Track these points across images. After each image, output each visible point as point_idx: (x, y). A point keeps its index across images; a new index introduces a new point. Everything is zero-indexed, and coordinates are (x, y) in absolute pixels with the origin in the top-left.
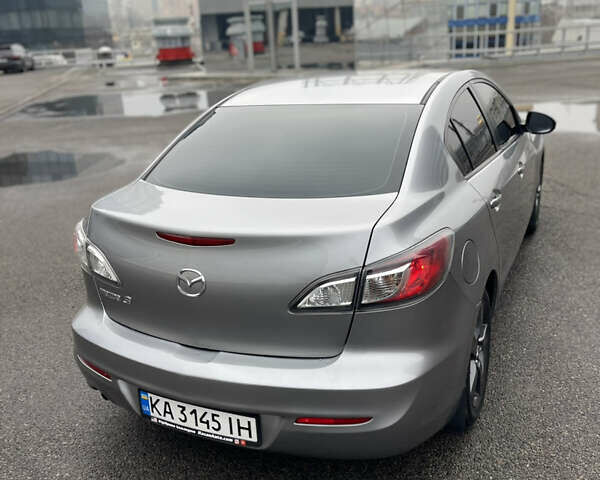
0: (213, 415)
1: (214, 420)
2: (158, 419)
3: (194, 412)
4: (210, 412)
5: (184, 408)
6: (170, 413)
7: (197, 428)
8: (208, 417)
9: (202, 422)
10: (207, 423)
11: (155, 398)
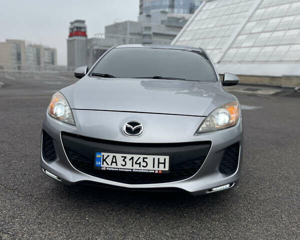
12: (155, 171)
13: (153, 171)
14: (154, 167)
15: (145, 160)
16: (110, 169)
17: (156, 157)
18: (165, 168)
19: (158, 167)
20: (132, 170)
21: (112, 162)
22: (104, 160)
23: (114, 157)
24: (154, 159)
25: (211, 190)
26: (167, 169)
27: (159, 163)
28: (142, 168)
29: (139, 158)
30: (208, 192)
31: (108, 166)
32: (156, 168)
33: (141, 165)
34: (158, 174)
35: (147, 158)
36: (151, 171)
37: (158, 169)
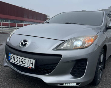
12: (28, 67)
13: (27, 67)
14: (28, 65)
15: (25, 60)
16: (12, 62)
17: (29, 60)
18: (32, 66)
19: (30, 65)
20: (19, 64)
21: (13, 59)
22: (11, 58)
23: (14, 56)
24: (28, 60)
25: (62, 84)
26: (33, 67)
27: (30, 63)
28: (23, 64)
29: (22, 59)
30: (59, 85)
31: (12, 61)
32: (29, 65)
33: (23, 63)
34: (29, 68)
35: (25, 59)
36: (26, 67)
37: (30, 66)
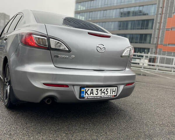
0: (107, 89)
1: (107, 91)
2: (87, 97)
3: (101, 90)
4: (106, 88)
5: (98, 90)
6: (93, 93)
7: (101, 96)
8: (105, 91)
9: (103, 93)
10: (104, 93)
11: (87, 89)
